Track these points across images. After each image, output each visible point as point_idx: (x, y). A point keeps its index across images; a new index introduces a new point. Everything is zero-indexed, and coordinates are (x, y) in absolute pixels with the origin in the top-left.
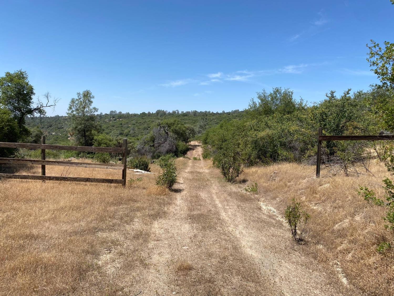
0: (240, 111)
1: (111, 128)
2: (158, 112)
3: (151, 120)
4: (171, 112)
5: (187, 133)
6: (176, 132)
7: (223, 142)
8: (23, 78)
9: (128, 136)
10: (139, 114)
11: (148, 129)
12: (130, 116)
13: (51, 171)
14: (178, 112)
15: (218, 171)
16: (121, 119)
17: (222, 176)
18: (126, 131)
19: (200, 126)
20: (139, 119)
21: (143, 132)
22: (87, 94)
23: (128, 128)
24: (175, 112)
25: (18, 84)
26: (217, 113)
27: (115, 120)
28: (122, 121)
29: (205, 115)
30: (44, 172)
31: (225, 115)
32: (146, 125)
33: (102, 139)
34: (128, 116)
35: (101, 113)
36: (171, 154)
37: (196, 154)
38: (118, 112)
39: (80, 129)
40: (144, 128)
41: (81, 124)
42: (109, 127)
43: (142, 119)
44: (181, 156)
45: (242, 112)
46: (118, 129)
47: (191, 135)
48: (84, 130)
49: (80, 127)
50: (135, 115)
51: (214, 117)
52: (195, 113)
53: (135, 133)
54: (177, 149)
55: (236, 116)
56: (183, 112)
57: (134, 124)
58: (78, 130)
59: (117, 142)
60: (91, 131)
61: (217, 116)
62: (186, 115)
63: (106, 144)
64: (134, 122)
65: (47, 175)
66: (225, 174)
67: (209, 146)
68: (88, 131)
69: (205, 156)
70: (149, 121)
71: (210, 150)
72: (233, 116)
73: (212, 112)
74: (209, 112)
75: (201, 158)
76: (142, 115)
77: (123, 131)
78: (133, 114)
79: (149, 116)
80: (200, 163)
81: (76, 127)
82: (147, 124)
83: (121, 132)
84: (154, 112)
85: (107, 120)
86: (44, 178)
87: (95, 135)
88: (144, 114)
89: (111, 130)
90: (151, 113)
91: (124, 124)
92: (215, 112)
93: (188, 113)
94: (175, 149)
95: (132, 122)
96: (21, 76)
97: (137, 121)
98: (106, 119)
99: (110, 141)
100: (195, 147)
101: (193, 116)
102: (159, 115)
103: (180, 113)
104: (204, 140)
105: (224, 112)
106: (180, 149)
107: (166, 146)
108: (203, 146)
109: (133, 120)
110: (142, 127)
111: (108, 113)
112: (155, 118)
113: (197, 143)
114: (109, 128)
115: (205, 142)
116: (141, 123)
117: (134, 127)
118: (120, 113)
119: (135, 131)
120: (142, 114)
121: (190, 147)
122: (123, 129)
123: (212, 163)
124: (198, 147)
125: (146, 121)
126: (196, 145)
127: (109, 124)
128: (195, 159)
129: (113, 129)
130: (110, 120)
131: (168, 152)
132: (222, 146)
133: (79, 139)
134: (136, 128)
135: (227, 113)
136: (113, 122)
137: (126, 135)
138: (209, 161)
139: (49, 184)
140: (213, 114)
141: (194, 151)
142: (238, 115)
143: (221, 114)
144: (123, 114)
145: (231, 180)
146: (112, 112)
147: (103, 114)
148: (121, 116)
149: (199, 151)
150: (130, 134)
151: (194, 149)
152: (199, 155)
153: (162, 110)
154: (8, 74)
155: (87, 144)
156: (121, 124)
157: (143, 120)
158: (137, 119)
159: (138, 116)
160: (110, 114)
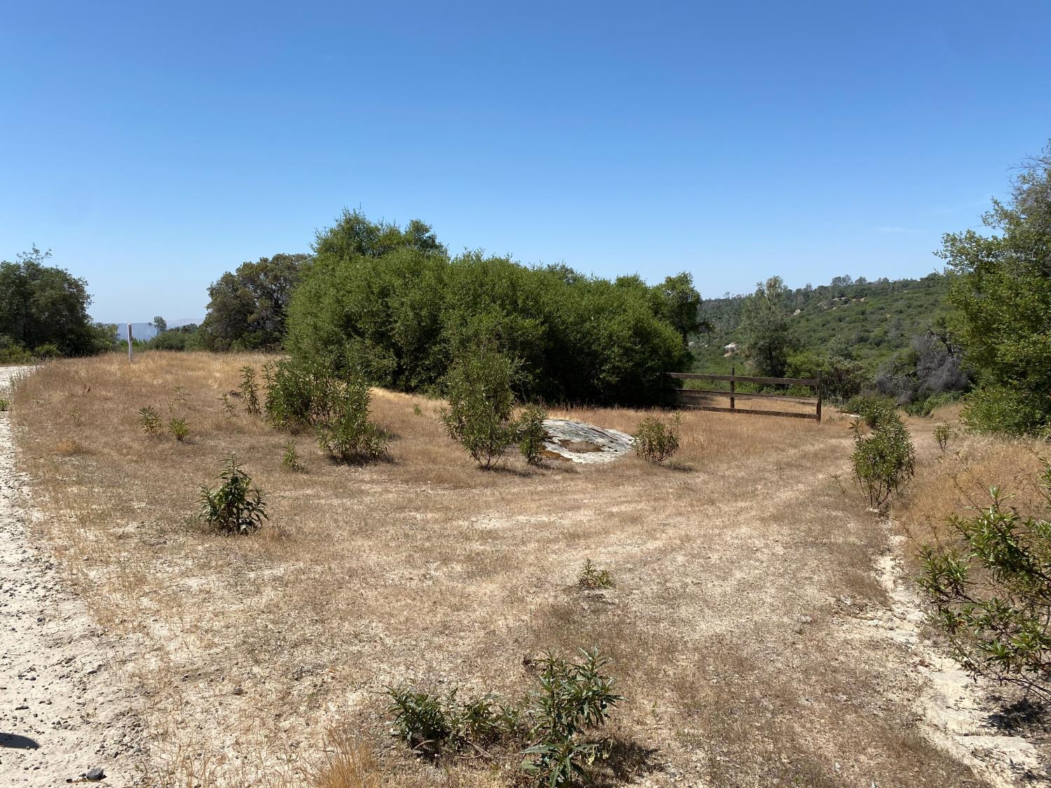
1: (833, 324)
8: (687, 281)
9: (881, 346)
10: (919, 280)
12: (891, 288)
13: (739, 405)
16: (862, 300)
18: (876, 332)
20: (916, 295)
22: (775, 284)
23: (883, 324)
25: (683, 292)
27: (846, 302)
28: (867, 303)
30: (733, 405)
33: (803, 363)
34: (883, 289)
35: (809, 286)
38: (854, 279)
39: (763, 345)
41: (764, 338)
42: (829, 322)
43: (926, 294)
46: (854, 327)
48: (770, 348)
49: (762, 343)
50: (905, 284)
53: (902, 335)
57: (901, 312)
58: (759, 349)
59: (833, 367)
60: (782, 348)
63: (809, 371)
64: (900, 305)
65: (736, 407)
68: (775, 349)
76: (926, 283)
77: (868, 331)
78: (900, 282)
81: (756, 343)
83: (862, 334)
85: (823, 304)
86: (732, 410)
87: (790, 355)
88: (933, 279)
89: (833, 329)
91: (872, 313)
95: (895, 304)
96: (684, 280)
97: (911, 301)
98: (820, 301)
99: (818, 365)
107: (942, 376)
109: (897, 300)
111: (827, 283)
114: (828, 325)
116: (921, 306)
117: (899, 319)
118: (861, 280)
119: (903, 330)
120: (927, 279)
122: (869, 327)
125: (939, 299)
127: (828, 313)
129: (838, 327)
130: (833, 304)
133: (759, 364)
134: (905, 322)
136: (839, 308)
137: (876, 344)
139: (738, 416)
144: (870, 283)
146: (837, 280)
147: (814, 287)
148: (863, 289)
150: (886, 339)
154: (669, 280)
155: (776, 372)
156: (863, 313)
157: (928, 297)
158: (910, 296)
159: (914, 288)
160: (833, 287)
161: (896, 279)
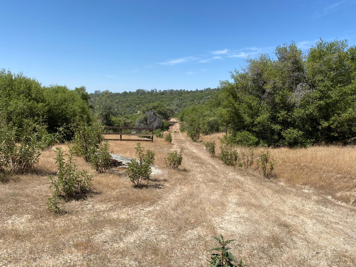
0: (212, 88)
2: (138, 91)
3: (132, 99)
4: (150, 91)
5: (168, 113)
6: (160, 113)
7: (193, 122)
10: (121, 93)
11: (130, 107)
12: (113, 95)
13: (124, 137)
14: (156, 91)
15: (190, 138)
17: (191, 139)
19: (177, 105)
20: (121, 98)
21: (126, 109)
24: (154, 91)
26: (191, 91)
29: (180, 93)
31: (199, 93)
32: (128, 104)
36: (159, 129)
37: (175, 129)
38: (102, 92)
40: (127, 106)
43: (124, 97)
44: (166, 131)
45: (213, 89)
47: (171, 114)
48: (107, 115)
49: (104, 113)
50: (118, 94)
51: (189, 96)
52: (171, 92)
53: (119, 110)
54: (163, 126)
55: (208, 94)
56: (160, 91)
57: (118, 103)
58: (103, 116)
61: (191, 94)
62: (163, 93)
64: (117, 100)
65: (122, 139)
66: (192, 139)
67: (185, 123)
69: (182, 130)
70: (131, 100)
71: (185, 126)
72: (205, 94)
73: (187, 91)
74: (184, 90)
75: (180, 132)
76: (124, 94)
78: (116, 93)
79: (130, 95)
80: (179, 135)
82: (129, 102)
84: (135, 91)
88: (125, 93)
90: (132, 92)
92: (189, 90)
93: (165, 91)
94: (161, 125)
95: (115, 100)
97: (120, 100)
100: (174, 123)
101: (170, 95)
102: (139, 94)
103: (158, 91)
104: (181, 118)
105: (197, 91)
106: (165, 126)
107: (156, 124)
108: (180, 122)
109: (116, 99)
110: (125, 105)
111: (93, 93)
112: (135, 96)
113: (175, 121)
115: (182, 120)
116: (123, 101)
120: (124, 93)
121: (170, 123)
123: (187, 134)
124: (176, 123)
125: (128, 99)
126: (175, 122)
128: (175, 132)
131: (157, 128)
132: (192, 124)
133: (103, 121)
134: (120, 106)
135: (200, 91)
138: (185, 133)
140: (188, 92)
141: (174, 127)
142: (209, 93)
143: (194, 92)
145: (195, 141)
146: (96, 91)
149: (177, 127)
150: (114, 111)
151: (173, 125)
152: (177, 129)
153: (142, 89)
155: (108, 124)
157: (125, 99)
158: (119, 98)
159: (120, 96)
160: (95, 94)
161: (114, 92)
